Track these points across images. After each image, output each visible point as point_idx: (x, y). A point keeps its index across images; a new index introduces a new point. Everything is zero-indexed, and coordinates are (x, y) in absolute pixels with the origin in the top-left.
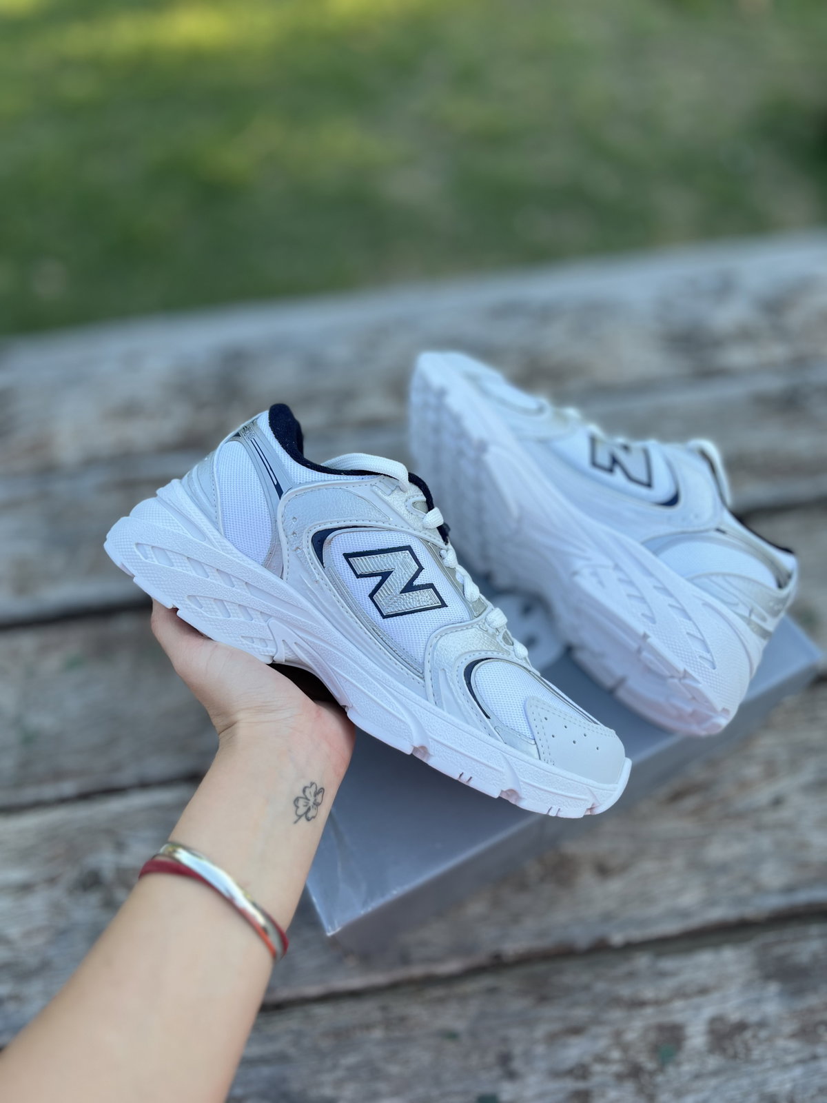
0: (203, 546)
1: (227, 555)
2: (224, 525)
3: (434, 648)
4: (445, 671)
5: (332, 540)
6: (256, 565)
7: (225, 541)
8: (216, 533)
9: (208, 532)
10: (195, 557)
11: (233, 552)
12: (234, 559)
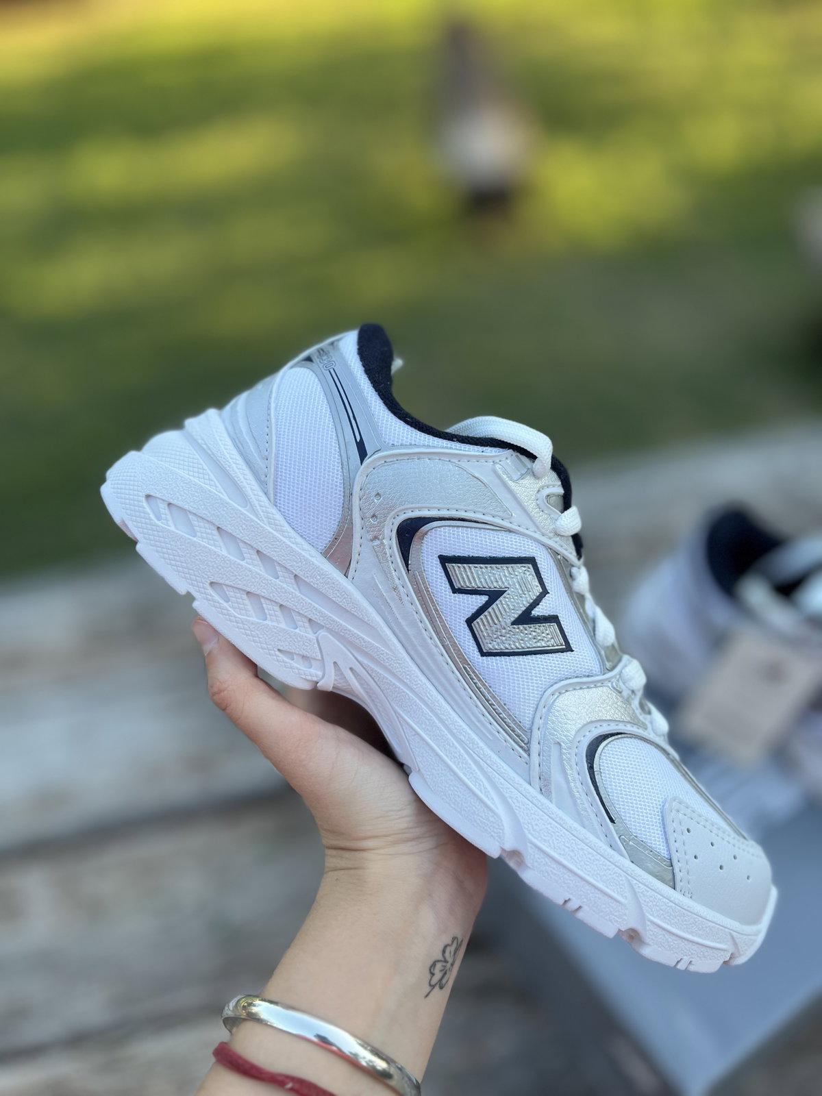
0: (243, 514)
1: (275, 533)
2: (275, 489)
3: (549, 710)
4: (560, 744)
5: (426, 534)
6: (313, 552)
7: (273, 510)
8: (264, 498)
9: (252, 496)
10: (229, 528)
11: (284, 528)
12: (284, 539)
